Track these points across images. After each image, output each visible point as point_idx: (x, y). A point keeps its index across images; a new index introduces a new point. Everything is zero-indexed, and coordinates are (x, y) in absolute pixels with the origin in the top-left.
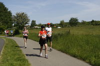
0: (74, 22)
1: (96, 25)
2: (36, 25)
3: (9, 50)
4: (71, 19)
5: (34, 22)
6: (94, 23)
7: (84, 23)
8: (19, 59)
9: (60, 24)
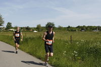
2: (12, 28)
4: (48, 24)
5: (9, 24)
7: (60, 28)
9: (36, 28)
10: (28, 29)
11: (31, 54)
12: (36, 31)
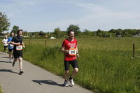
6: (101, 34)
10: (41, 34)
12: (53, 38)
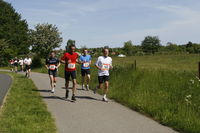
0: (150, 46)
1: (196, 52)
3: (19, 96)
8: (35, 112)
9: (123, 49)
11: (118, 102)
12: (121, 55)
